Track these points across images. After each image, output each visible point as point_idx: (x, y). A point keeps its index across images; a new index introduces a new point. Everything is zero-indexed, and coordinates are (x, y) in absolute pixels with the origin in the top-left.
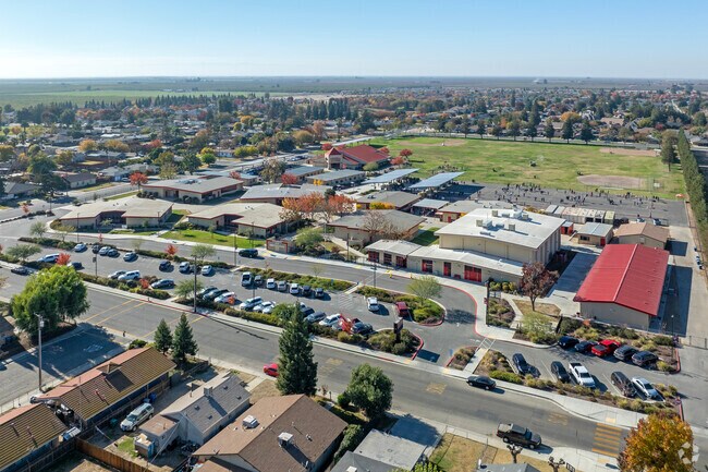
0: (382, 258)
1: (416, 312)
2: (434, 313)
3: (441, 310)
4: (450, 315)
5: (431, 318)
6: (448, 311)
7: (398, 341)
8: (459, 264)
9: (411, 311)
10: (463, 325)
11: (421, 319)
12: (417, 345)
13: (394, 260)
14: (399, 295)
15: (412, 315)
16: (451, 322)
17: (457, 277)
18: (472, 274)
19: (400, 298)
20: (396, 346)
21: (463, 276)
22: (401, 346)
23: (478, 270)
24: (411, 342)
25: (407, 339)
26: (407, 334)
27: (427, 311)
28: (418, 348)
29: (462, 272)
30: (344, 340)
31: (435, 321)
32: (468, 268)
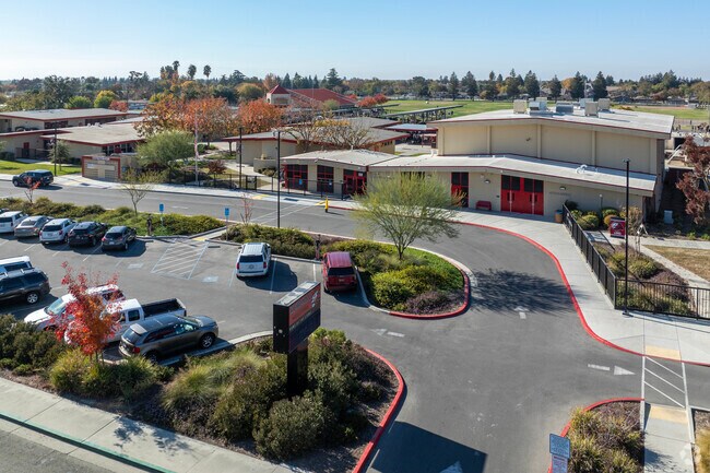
0: (313, 176)
1: (382, 280)
2: (436, 280)
3: (455, 272)
4: (486, 287)
5: (430, 295)
6: (480, 275)
7: (296, 383)
8: (486, 172)
9: (366, 276)
10: (538, 316)
11: (396, 298)
12: (377, 399)
13: (338, 178)
14: (338, 240)
15: (370, 288)
16: (495, 306)
17: (484, 207)
18: (522, 196)
19: (337, 245)
20: (279, 411)
21: (497, 203)
22: (306, 409)
23: (534, 186)
24: (353, 389)
25: (336, 375)
26: (340, 351)
27: (415, 275)
28: (382, 415)
29: (494, 193)
30: (69, 388)
31: (442, 303)
32: (510, 182)
